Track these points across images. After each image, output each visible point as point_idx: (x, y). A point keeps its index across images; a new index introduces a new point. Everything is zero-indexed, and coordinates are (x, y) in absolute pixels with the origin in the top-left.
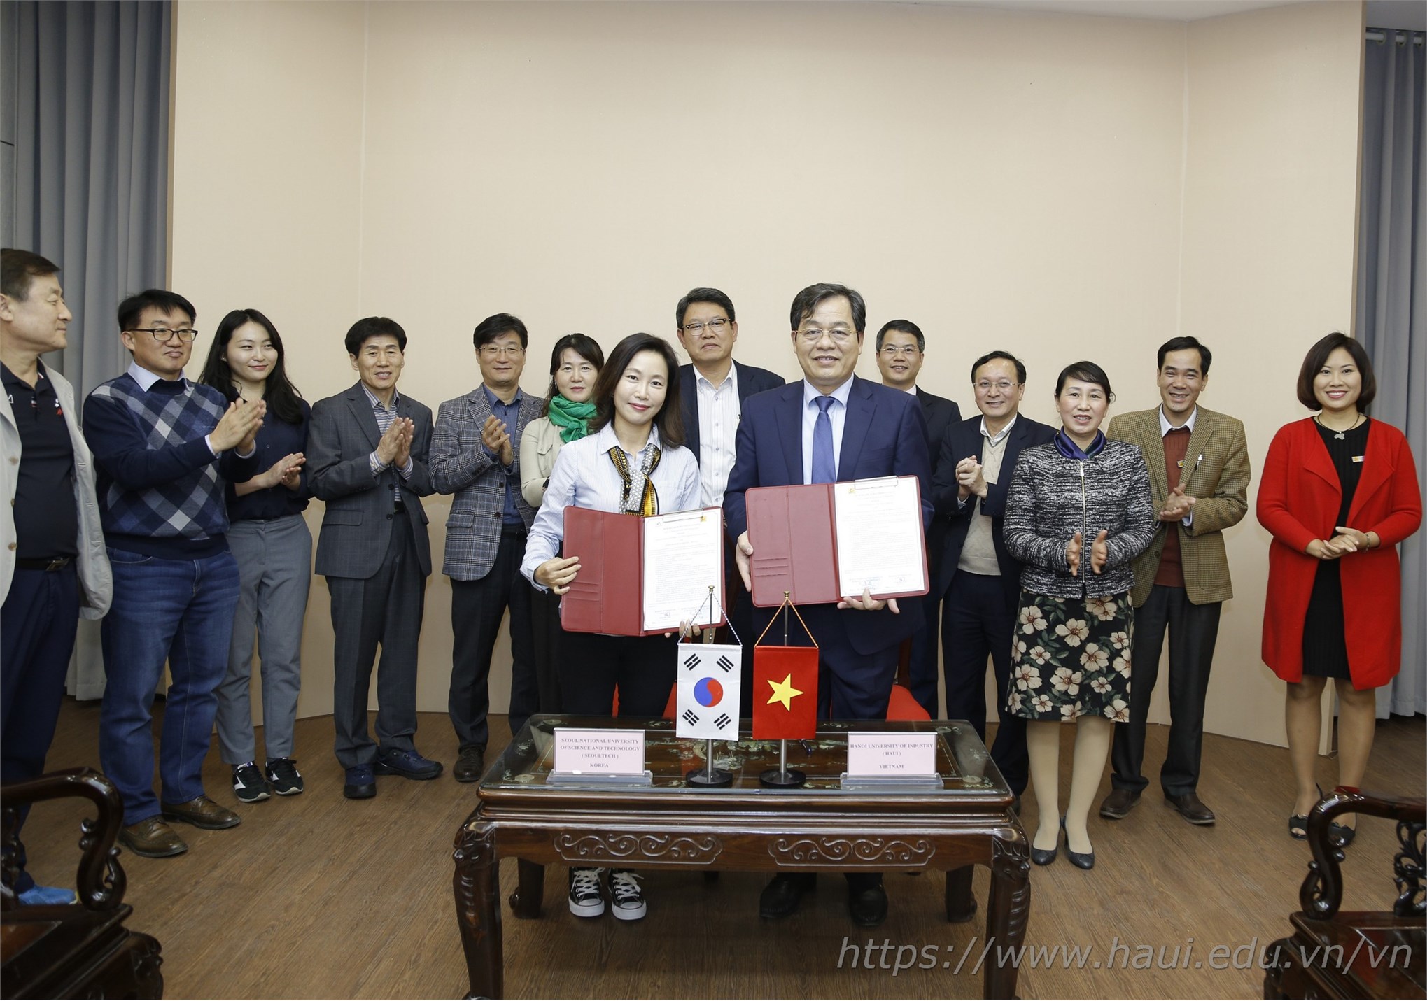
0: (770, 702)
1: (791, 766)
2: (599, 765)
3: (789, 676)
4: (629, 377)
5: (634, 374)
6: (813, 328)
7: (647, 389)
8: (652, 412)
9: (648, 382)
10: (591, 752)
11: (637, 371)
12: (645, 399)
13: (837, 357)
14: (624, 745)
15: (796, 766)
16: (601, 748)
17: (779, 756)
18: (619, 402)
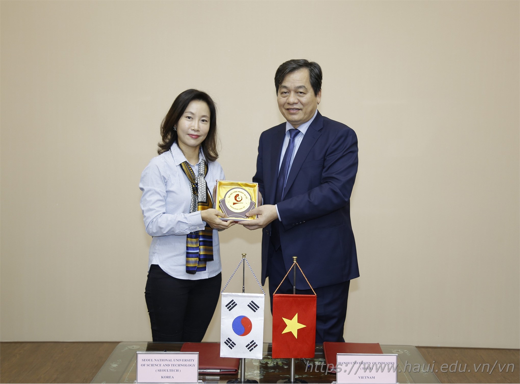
0: (284, 332)
1: (297, 377)
2: (167, 377)
3: (297, 315)
4: (187, 117)
5: (190, 115)
6: (285, 90)
7: (198, 125)
8: (201, 139)
9: (199, 120)
10: (162, 368)
11: (192, 113)
12: (198, 131)
13: (299, 108)
14: (184, 363)
15: (300, 376)
16: (169, 365)
17: (289, 369)
18: (180, 133)
